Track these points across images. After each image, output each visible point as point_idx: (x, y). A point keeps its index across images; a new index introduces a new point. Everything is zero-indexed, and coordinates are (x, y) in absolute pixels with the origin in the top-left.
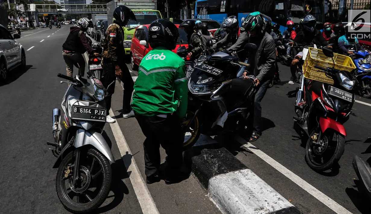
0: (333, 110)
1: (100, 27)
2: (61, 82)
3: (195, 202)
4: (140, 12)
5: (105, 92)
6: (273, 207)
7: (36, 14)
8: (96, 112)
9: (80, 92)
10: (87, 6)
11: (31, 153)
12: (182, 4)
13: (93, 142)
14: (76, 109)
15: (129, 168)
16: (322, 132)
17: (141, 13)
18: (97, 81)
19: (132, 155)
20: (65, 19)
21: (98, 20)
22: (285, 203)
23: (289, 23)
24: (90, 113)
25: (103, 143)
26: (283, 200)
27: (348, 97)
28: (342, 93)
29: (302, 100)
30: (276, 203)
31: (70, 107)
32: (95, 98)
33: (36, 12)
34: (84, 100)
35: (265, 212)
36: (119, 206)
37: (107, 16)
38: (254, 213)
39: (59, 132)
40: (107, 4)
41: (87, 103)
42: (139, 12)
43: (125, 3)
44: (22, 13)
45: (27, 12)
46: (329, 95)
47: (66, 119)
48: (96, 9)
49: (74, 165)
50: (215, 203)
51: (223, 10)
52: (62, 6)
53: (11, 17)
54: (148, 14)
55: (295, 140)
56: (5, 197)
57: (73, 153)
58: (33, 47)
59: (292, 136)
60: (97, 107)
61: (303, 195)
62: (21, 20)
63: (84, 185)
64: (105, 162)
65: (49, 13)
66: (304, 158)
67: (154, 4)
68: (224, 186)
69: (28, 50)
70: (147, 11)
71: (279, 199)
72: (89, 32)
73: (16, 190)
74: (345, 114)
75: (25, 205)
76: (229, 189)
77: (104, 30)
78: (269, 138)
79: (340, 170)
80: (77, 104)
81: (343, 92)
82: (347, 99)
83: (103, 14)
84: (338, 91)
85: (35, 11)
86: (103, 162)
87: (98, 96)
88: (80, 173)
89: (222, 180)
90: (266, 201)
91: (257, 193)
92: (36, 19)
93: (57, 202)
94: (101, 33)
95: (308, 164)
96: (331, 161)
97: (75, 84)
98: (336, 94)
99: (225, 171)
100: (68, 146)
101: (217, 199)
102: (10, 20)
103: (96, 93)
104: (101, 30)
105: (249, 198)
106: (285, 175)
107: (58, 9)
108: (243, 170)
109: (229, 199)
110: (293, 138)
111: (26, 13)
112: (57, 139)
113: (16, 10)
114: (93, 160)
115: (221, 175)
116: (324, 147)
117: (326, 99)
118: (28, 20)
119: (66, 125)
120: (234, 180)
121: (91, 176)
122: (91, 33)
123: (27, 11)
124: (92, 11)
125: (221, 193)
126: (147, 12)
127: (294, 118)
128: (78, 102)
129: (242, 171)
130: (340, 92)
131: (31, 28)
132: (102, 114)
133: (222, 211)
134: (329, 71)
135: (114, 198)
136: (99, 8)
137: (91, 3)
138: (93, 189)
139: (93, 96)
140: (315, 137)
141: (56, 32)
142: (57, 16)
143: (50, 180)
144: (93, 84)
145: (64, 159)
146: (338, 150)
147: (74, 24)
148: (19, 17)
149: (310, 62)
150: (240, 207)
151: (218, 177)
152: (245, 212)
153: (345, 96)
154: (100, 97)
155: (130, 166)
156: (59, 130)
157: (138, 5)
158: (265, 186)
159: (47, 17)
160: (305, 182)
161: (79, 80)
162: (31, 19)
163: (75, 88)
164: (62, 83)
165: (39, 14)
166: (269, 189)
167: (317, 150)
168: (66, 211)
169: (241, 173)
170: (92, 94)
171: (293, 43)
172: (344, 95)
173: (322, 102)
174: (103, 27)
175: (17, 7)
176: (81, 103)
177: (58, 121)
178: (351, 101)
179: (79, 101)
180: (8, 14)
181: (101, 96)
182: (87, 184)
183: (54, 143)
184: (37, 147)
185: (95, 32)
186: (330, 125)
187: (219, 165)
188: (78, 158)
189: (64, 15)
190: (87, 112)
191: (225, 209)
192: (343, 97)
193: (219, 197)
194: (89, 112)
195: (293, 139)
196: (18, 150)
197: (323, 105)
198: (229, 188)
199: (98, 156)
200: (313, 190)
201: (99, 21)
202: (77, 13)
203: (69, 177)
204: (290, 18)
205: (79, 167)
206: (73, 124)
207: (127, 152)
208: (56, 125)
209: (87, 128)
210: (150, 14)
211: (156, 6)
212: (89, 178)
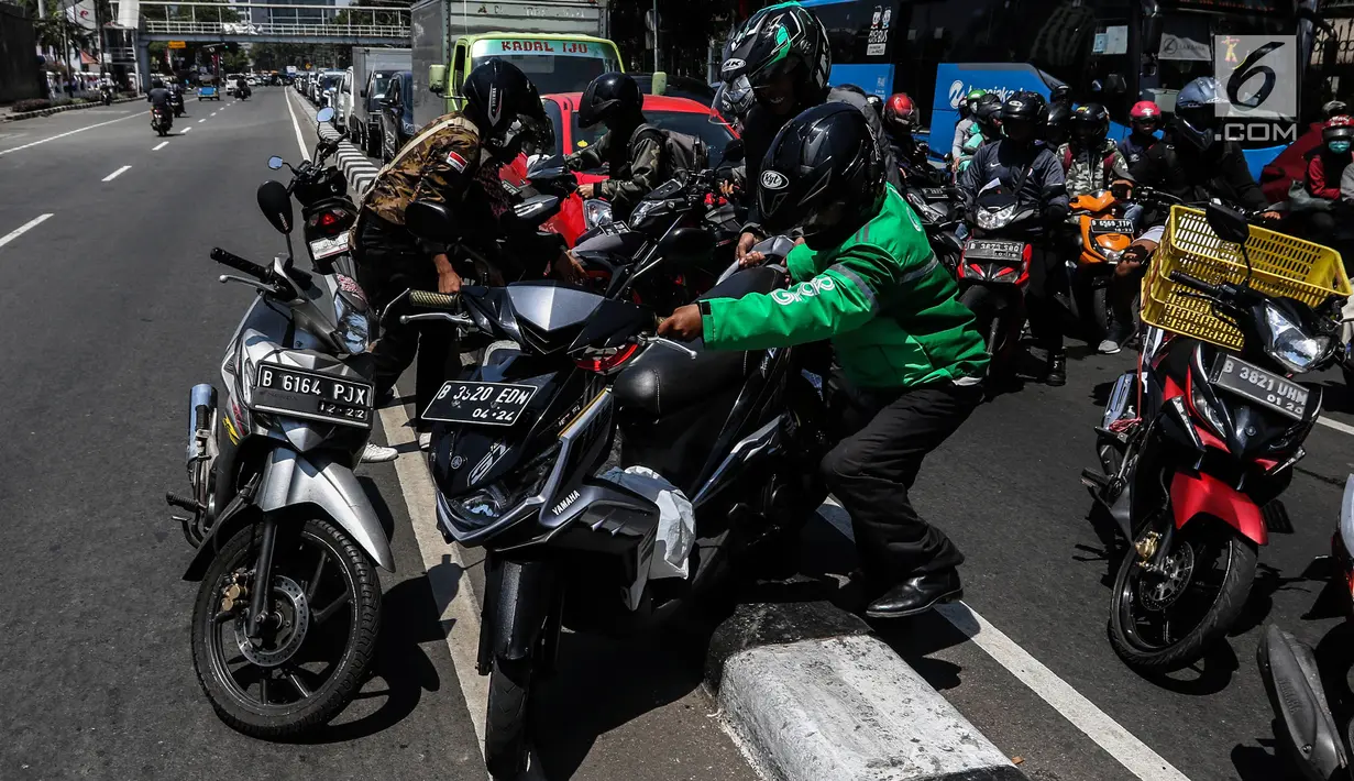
0: (1224, 446)
1: (382, 100)
2: (223, 277)
3: (670, 733)
4: (538, 42)
5: (373, 326)
6: (935, 761)
7: (140, 40)
8: (337, 390)
9: (288, 318)
10: (337, 13)
11: (111, 538)
12: (718, 19)
13: (321, 493)
14: (268, 375)
15: (447, 609)
16: (1174, 528)
17: (543, 48)
18: (349, 284)
19: (463, 566)
20: (251, 63)
21: (378, 72)
22: (984, 753)
23: (1139, 107)
24: (318, 392)
25: (357, 500)
26: (977, 745)
27: (1289, 400)
28: (1267, 384)
29: (1130, 411)
30: (952, 750)
31: (248, 369)
32: (338, 344)
33: (143, 31)
34: (300, 348)
35: (904, 774)
36: (402, 725)
37: (410, 57)
38: (865, 774)
39: (208, 465)
40: (413, 8)
41: (308, 360)
42: (535, 43)
43: (481, 6)
44: (87, 33)
45: (108, 30)
46: (1215, 387)
47: (235, 409)
48: (372, 29)
49: (254, 571)
50: (737, 741)
51: (876, 48)
52: (240, 13)
53: (45, 51)
54: (568, 54)
55: (1083, 559)
56: (23, 668)
57: (254, 530)
58: (126, 168)
59: (1078, 546)
60: (344, 373)
61: (1069, 747)
62: (85, 61)
63: (284, 642)
64: (359, 567)
65: (192, 39)
66: (1104, 626)
67: (595, 14)
68: (773, 684)
69: (108, 179)
70: (564, 42)
71: (966, 737)
72: (342, 119)
73: (60, 651)
74: (1272, 464)
75: (86, 696)
76: (788, 694)
77: (396, 111)
78: (983, 546)
79: (1236, 675)
80: (273, 359)
81: (1271, 381)
82: (1284, 405)
83: (399, 46)
84: (1254, 375)
85: (137, 27)
86: (352, 566)
87: (350, 336)
88: (275, 598)
89: (771, 664)
90: (914, 740)
91: (887, 715)
92: (138, 60)
93: (193, 698)
94: (386, 123)
95: (1113, 643)
96: (1198, 634)
97: (270, 288)
98: (1245, 384)
99: (787, 636)
100: (236, 504)
101: (746, 729)
102: (41, 60)
103: (343, 325)
104: (387, 110)
105: (858, 727)
106: (1018, 675)
107: (224, 21)
108: (856, 637)
109: (785, 726)
110: (1078, 553)
111: (102, 35)
112: (202, 490)
113: (67, 21)
114: (321, 557)
115: (770, 647)
116: (1176, 582)
117: (1202, 401)
118: (110, 61)
119: (232, 430)
120: (815, 665)
121: (311, 615)
122: (347, 123)
123: (106, 26)
124: (357, 37)
125: (760, 706)
126: (565, 45)
127: (1085, 474)
128: (277, 352)
129: (848, 639)
130: (1259, 380)
131: (119, 95)
132: (360, 398)
133: (758, 767)
134: (1226, 296)
135: (386, 698)
136: (385, 23)
137: (354, 4)
138: (316, 667)
139: (331, 334)
140: (1150, 547)
141: (214, 114)
142: (219, 49)
143: (174, 627)
144: (333, 290)
145: (221, 552)
146: (1226, 595)
147: (285, 84)
148: (76, 51)
149: (1168, 262)
150: (820, 752)
151: (759, 652)
152: (833, 768)
153: (1277, 395)
154: (356, 342)
155: (451, 603)
156: (210, 458)
157: (531, 17)
158: (922, 694)
159: (179, 52)
160: (1088, 704)
161: (284, 275)
162: (123, 58)
163: (268, 304)
164: (224, 282)
165: (154, 38)
166: (935, 706)
167: (1152, 594)
168: (222, 725)
169: (845, 646)
170: (329, 328)
171: (1129, 184)
172: (1274, 392)
173: (1185, 413)
174: (394, 99)
175: (70, 10)
176: (287, 359)
177: (207, 426)
178: (1298, 414)
179: (282, 350)
180: (37, 39)
181: (358, 338)
182: (294, 640)
183: (190, 499)
184: (134, 519)
185: (362, 119)
186: (1209, 500)
187: (767, 615)
188: (270, 546)
189: (247, 46)
190: (305, 389)
191: (771, 759)
192: (1271, 398)
193: (752, 719)
194: (313, 390)
195: (1074, 558)
196: (67, 526)
197: (1188, 426)
198: (792, 690)
199: (337, 544)
200: (1113, 733)
201: (380, 76)
202: (296, 41)
203: (237, 609)
204: (1151, 90)
205: (272, 581)
206: (256, 429)
207: (446, 558)
208: (199, 439)
209: (305, 445)
210: (577, 54)
211: (604, 21)
212: (305, 617)
